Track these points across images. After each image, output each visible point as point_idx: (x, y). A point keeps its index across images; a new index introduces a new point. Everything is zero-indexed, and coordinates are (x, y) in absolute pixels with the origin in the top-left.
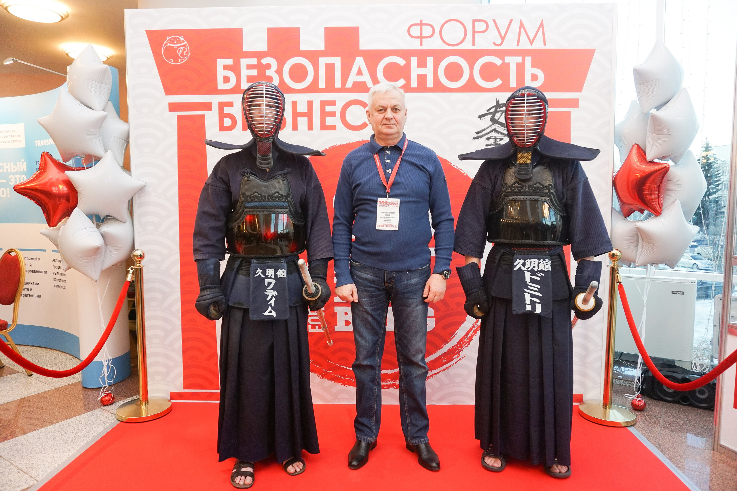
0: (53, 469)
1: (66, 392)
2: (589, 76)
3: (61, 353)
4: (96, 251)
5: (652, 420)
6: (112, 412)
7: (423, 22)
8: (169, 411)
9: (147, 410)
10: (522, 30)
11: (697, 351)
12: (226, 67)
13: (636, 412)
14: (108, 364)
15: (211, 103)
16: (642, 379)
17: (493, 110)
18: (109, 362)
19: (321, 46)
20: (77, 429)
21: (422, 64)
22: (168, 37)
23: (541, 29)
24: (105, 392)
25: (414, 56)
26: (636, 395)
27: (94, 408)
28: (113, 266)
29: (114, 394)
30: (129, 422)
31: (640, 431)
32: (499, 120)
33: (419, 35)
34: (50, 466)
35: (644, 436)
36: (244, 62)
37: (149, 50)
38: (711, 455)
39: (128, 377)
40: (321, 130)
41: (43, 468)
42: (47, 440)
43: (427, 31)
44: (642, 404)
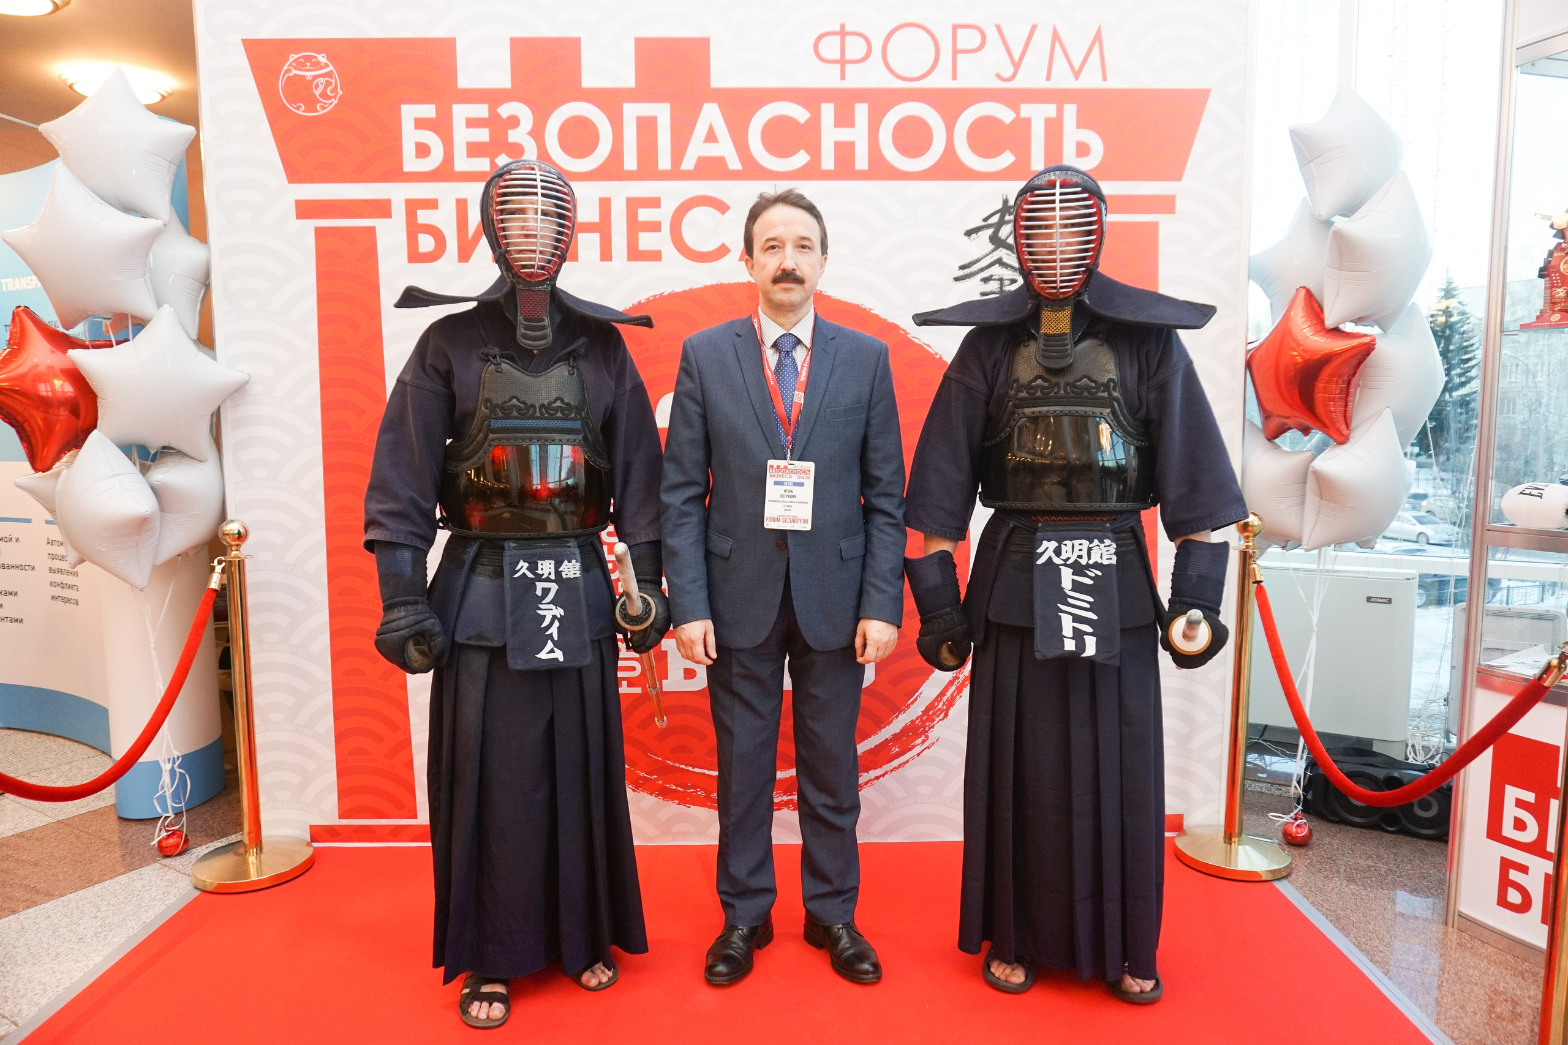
0: (53, 998)
1: (81, 828)
2: (1198, 147)
3: (71, 743)
4: (141, 524)
5: (1325, 866)
6: (184, 872)
7: (847, 29)
8: (308, 866)
9: (261, 865)
10: (1057, 47)
11: (1418, 720)
12: (420, 124)
13: (1292, 849)
14: (173, 767)
15: (388, 201)
16: (1306, 780)
17: (995, 219)
18: (174, 763)
19: (627, 78)
20: (105, 909)
21: (844, 119)
22: (292, 55)
23: (1097, 46)
24: (167, 828)
25: (828, 101)
26: (1292, 814)
27: (144, 862)
28: (179, 555)
29: (187, 831)
30: (220, 891)
31: (1300, 888)
33: (838, 56)
34: (45, 991)
35: (1308, 899)
36: (461, 112)
37: (249, 85)
38: (1439, 935)
39: (220, 793)
40: (629, 260)
41: (29, 996)
42: (40, 935)
43: (855, 48)
44: (1304, 832)
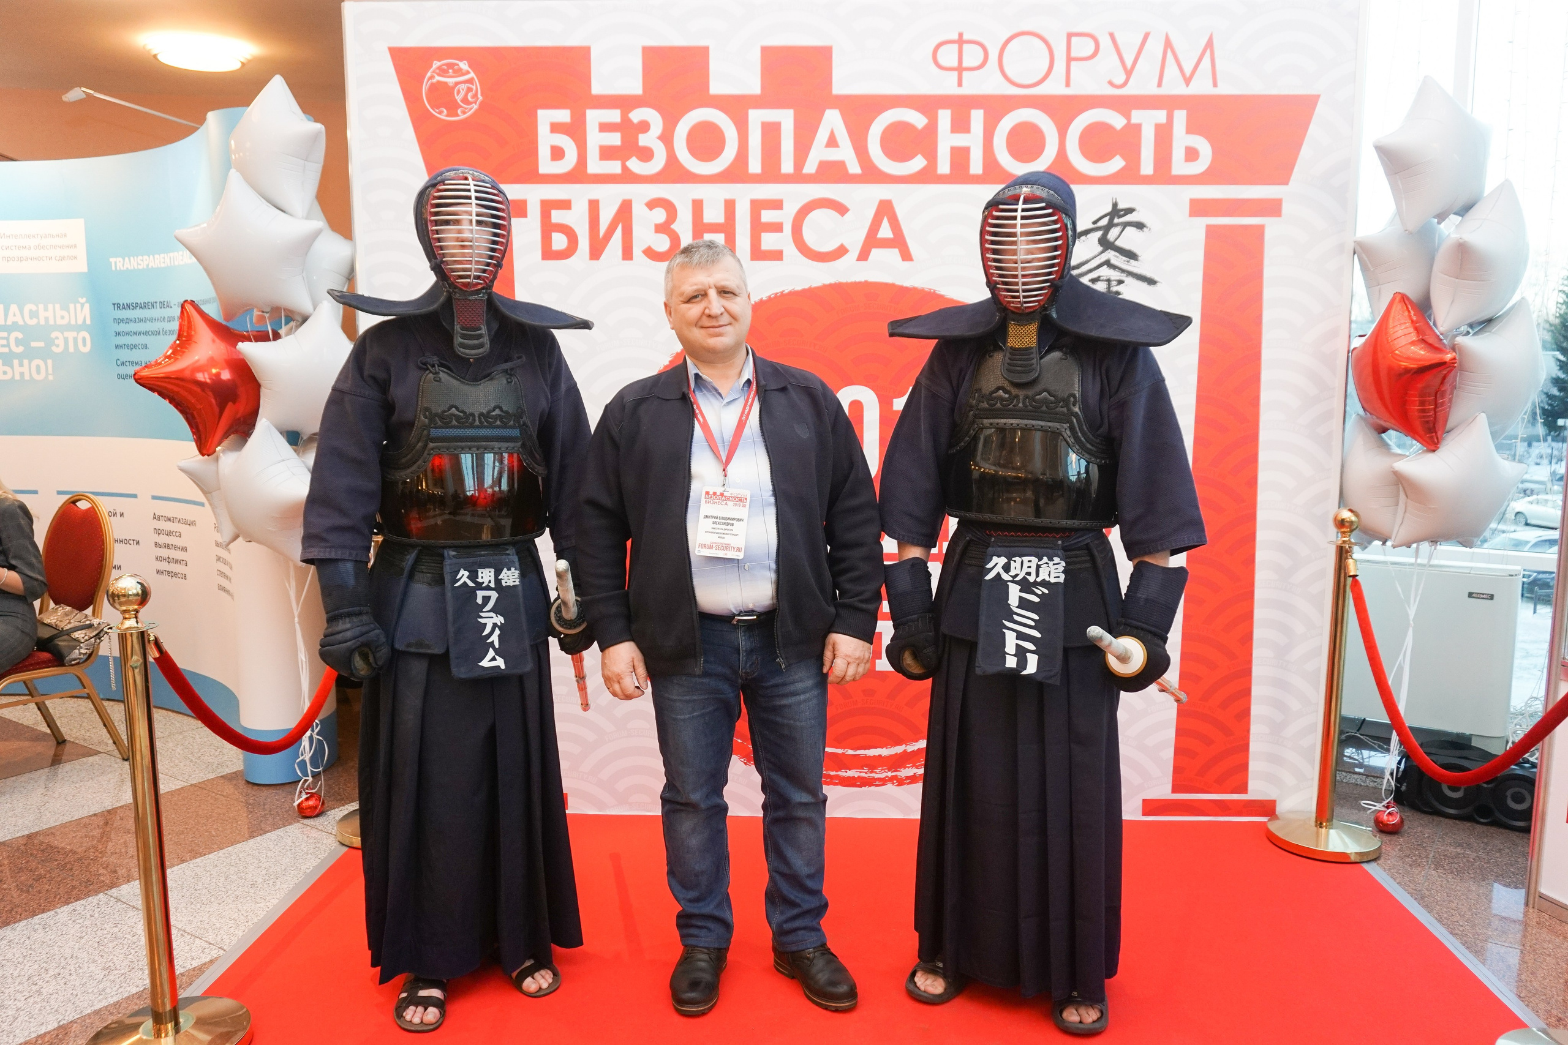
0: (246, 930)
1: (216, 791)
2: (1306, 152)
5: (1414, 851)
6: (326, 831)
7: (965, 37)
10: (1169, 54)
11: (1520, 717)
12: (556, 128)
13: (1382, 835)
14: (312, 734)
15: (525, 201)
16: (1400, 774)
17: (1104, 222)
18: (312, 730)
19: (752, 85)
20: (265, 860)
21: (961, 125)
22: (435, 62)
23: (1208, 52)
24: (307, 791)
25: (945, 107)
26: (1385, 803)
27: (286, 822)
29: (323, 795)
31: (1388, 870)
32: (1118, 243)
33: (955, 64)
34: (237, 925)
35: (1395, 879)
36: (594, 117)
37: (395, 90)
38: (1524, 915)
40: (752, 259)
41: (225, 928)
42: (214, 880)
43: (972, 56)
44: (1395, 820)
